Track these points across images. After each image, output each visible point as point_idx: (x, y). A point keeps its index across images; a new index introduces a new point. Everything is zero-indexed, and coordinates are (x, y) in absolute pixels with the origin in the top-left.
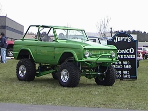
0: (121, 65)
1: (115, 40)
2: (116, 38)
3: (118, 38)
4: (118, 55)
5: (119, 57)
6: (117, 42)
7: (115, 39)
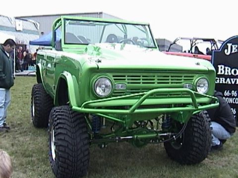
0: (236, 97)
1: (226, 51)
2: (228, 46)
3: (233, 46)
4: (232, 79)
5: (233, 83)
6: (231, 53)
7: (227, 49)
